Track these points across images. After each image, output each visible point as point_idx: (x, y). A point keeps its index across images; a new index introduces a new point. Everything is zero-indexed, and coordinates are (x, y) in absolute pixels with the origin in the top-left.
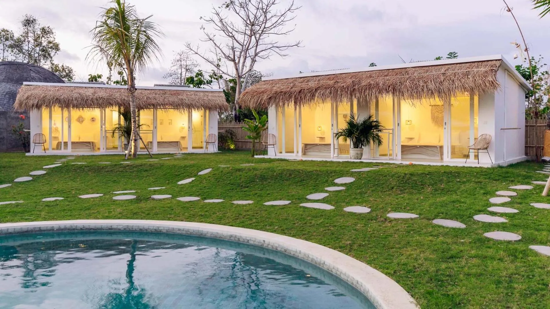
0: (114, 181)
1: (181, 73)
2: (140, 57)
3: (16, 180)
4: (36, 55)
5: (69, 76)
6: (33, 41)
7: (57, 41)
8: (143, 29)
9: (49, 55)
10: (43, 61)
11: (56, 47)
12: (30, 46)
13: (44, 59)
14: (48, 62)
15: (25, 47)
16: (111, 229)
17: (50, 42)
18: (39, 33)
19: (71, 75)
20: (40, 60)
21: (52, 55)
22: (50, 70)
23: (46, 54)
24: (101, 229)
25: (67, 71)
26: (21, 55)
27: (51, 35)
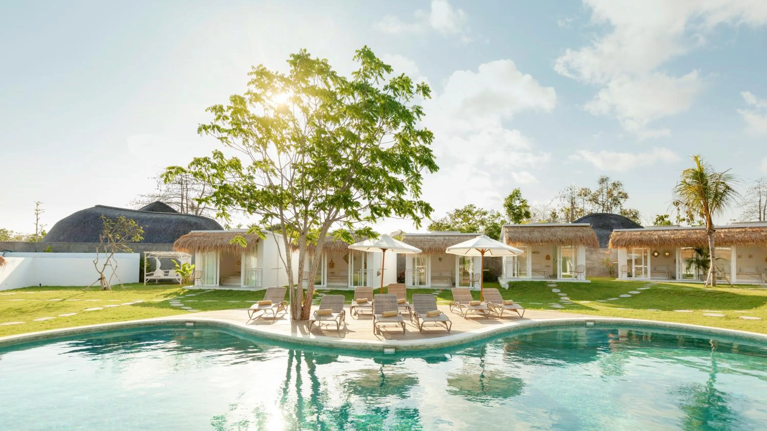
0: (699, 303)
1: (760, 200)
2: (718, 205)
3: (621, 296)
4: (609, 204)
5: (636, 217)
6: (606, 194)
7: (625, 192)
8: (722, 181)
9: (619, 202)
10: (614, 208)
11: (625, 196)
12: (604, 198)
13: (615, 206)
14: (618, 208)
15: (600, 199)
16: (710, 332)
17: (620, 193)
18: (611, 187)
19: (638, 216)
20: (611, 208)
21: (621, 202)
22: (620, 214)
23: (616, 201)
24: (702, 331)
25: (634, 214)
26: (597, 205)
27: (621, 187)
